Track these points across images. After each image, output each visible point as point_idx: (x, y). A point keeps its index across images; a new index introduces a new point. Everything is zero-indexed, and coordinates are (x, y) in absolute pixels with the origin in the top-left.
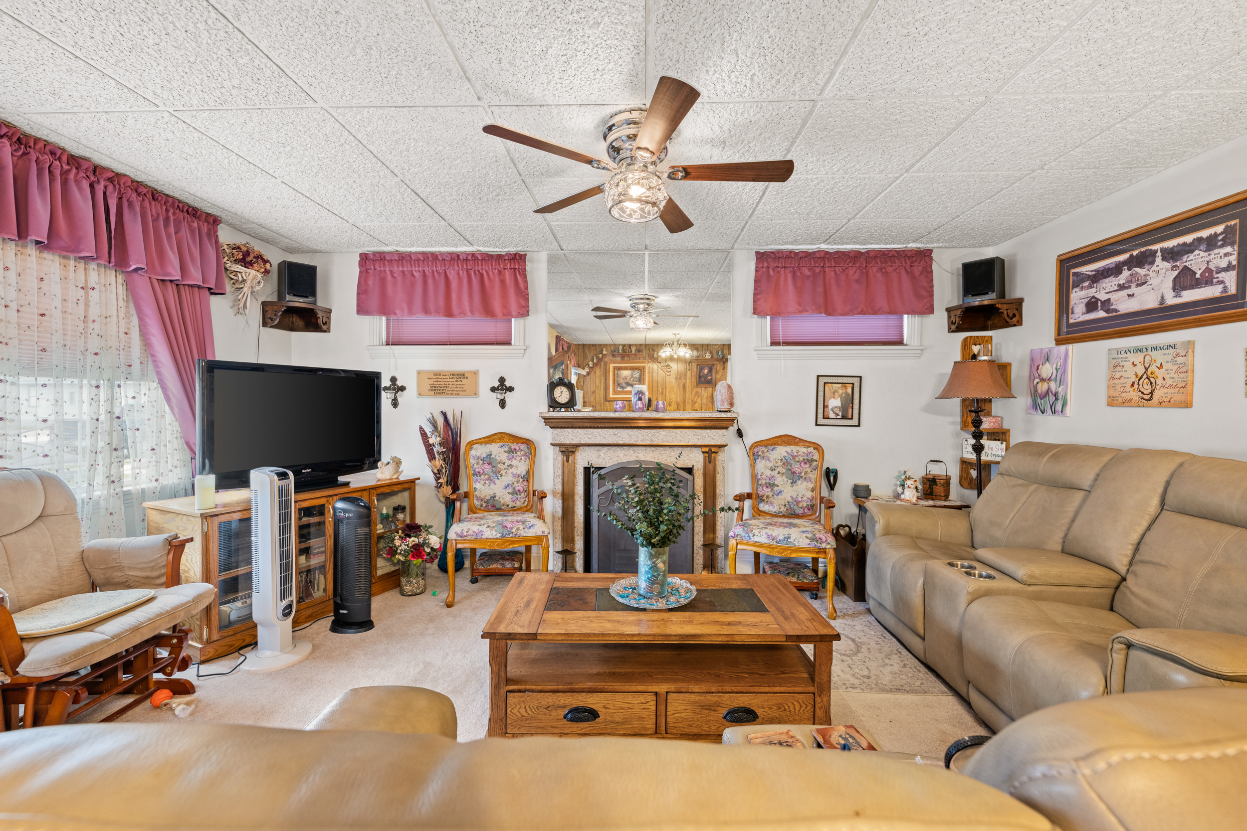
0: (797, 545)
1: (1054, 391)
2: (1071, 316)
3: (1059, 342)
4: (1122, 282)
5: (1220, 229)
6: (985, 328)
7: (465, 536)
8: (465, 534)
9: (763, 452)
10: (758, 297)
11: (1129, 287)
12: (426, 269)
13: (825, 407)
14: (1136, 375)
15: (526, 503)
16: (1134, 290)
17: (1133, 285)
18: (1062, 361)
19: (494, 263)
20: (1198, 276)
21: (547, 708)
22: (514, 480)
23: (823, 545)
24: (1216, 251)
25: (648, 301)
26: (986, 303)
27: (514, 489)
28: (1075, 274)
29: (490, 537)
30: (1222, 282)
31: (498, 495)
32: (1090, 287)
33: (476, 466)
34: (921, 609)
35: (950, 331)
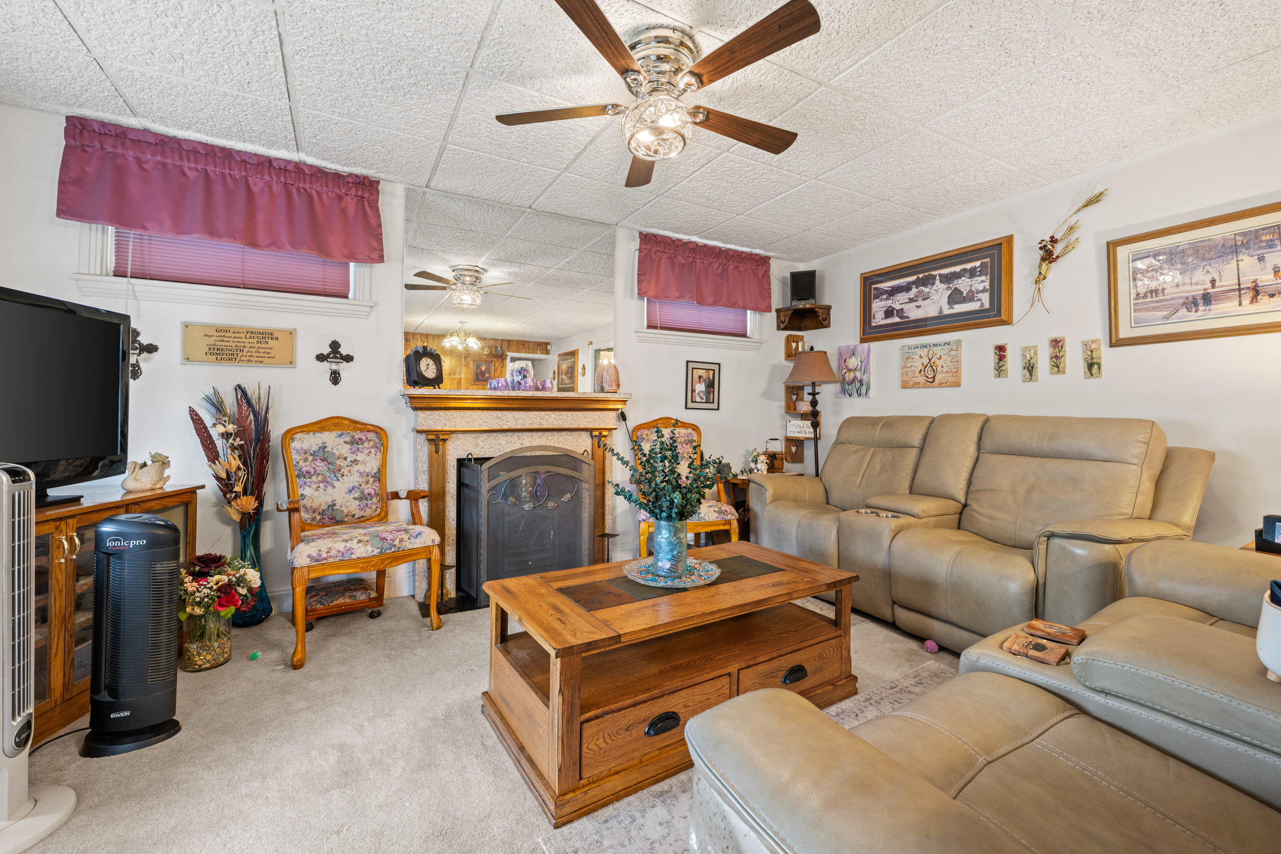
0: (707, 519)
1: (859, 378)
2: (873, 320)
3: (863, 341)
4: (911, 296)
5: (978, 264)
6: (799, 329)
7: (324, 559)
8: (325, 555)
9: (647, 435)
10: (642, 277)
11: (917, 301)
12: (210, 168)
13: (693, 391)
14: (923, 364)
15: (379, 510)
16: (920, 302)
17: (920, 299)
18: (865, 355)
19: (330, 183)
20: (964, 295)
21: (627, 730)
22: (361, 480)
23: (729, 517)
24: (976, 279)
25: (477, 275)
26: (808, 306)
27: (362, 492)
28: (876, 289)
29: (364, 555)
30: (980, 300)
31: (339, 502)
32: (887, 299)
33: (302, 463)
34: (836, 556)
35: (779, 328)
